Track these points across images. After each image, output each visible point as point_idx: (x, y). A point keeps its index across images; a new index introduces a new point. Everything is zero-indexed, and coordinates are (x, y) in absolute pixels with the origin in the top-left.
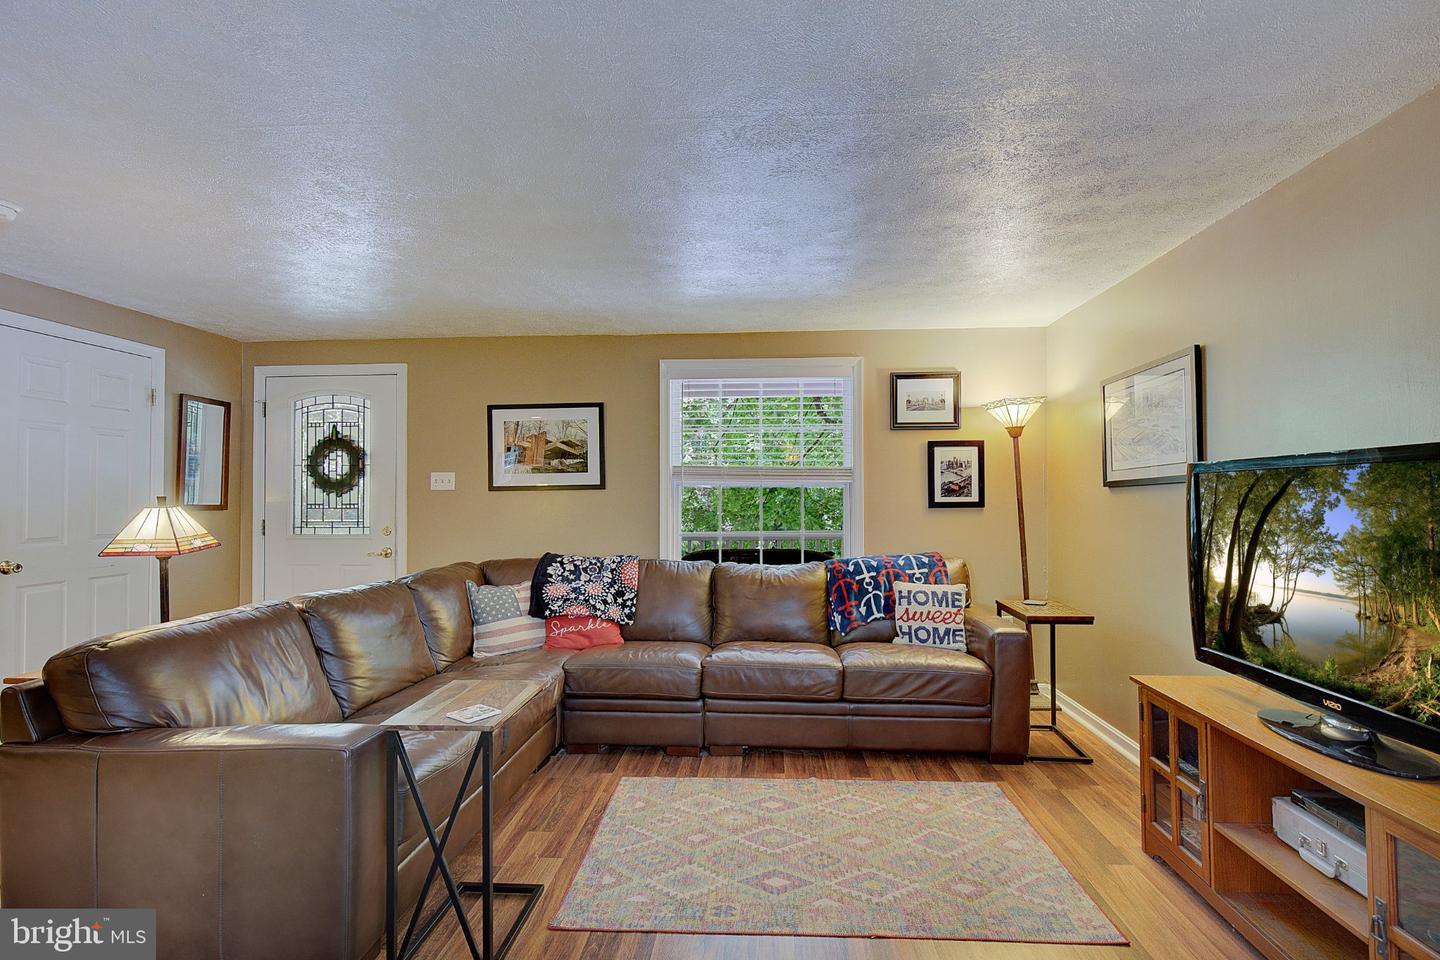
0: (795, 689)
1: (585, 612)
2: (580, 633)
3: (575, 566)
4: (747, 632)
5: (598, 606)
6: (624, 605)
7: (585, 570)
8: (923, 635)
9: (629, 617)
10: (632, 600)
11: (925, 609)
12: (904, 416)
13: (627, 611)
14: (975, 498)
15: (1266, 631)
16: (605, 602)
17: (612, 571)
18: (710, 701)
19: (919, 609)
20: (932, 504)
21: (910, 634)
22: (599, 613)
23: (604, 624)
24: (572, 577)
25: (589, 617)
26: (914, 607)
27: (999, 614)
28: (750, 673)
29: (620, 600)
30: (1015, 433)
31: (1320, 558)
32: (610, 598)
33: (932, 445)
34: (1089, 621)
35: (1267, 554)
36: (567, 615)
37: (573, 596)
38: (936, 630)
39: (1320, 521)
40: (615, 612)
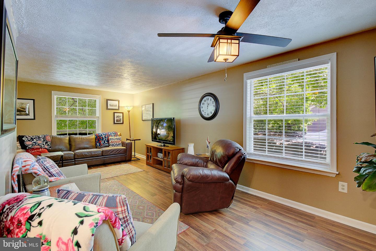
0: (94, 155)
1: (39, 147)
2: (38, 152)
3: (31, 137)
4: (79, 148)
5: (42, 145)
6: (48, 145)
7: (35, 138)
8: (115, 145)
9: (50, 147)
10: (50, 144)
11: (115, 141)
12: (109, 107)
13: (49, 146)
14: (122, 122)
15: (159, 136)
16: (44, 145)
17: (43, 138)
18: (76, 160)
19: (114, 141)
20: (114, 123)
21: (112, 145)
22: (43, 147)
23: (44, 149)
24: (31, 140)
25: (40, 148)
26: (113, 140)
27: (127, 140)
28: (85, 153)
29: (47, 144)
30: (129, 112)
31: (163, 128)
32: (44, 144)
33: (114, 113)
34: (140, 140)
35: (159, 128)
36: (33, 148)
37: (34, 144)
38: (117, 144)
39: (163, 125)
40: (46, 147)
